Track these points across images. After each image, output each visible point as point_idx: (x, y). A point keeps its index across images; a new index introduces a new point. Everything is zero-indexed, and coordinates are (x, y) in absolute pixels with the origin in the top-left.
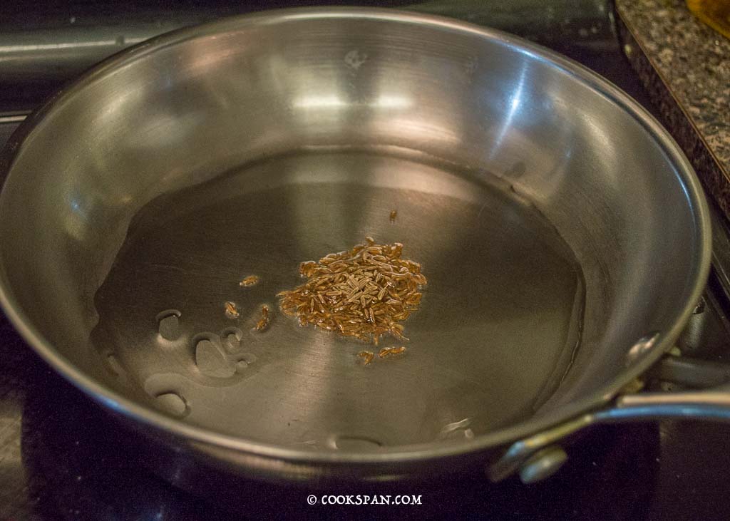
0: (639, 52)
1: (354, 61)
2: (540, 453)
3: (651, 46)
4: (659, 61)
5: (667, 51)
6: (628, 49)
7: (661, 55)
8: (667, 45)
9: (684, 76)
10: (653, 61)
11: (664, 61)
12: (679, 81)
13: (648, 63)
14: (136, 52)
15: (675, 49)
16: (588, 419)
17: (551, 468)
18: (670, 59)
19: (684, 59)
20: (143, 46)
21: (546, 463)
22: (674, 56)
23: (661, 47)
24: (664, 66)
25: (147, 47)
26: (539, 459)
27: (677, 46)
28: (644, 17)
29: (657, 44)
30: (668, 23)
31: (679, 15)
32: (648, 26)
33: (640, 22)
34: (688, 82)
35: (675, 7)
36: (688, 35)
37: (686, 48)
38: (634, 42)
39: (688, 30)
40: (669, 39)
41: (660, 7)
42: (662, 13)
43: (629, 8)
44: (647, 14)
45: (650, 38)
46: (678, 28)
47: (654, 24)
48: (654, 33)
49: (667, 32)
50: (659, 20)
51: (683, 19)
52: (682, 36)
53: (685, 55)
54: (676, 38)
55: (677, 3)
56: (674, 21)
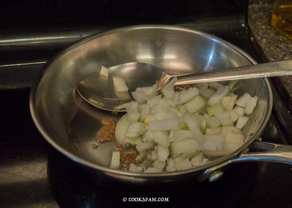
0: (255, 40)
1: (159, 43)
2: (215, 173)
3: (259, 38)
4: (261, 43)
5: (264, 40)
6: (252, 39)
7: (262, 41)
8: (264, 38)
9: (269, 48)
10: (260, 43)
11: (263, 43)
12: (268, 49)
13: (258, 44)
14: (84, 40)
15: (267, 39)
16: (230, 161)
17: (218, 177)
18: (265, 42)
19: (270, 42)
20: (87, 38)
21: (217, 176)
22: (267, 41)
23: (262, 38)
24: (263, 45)
25: (88, 39)
26: (214, 174)
27: (268, 38)
28: (257, 28)
29: (261, 37)
30: (265, 30)
31: (269, 27)
32: (259, 31)
33: (256, 30)
34: (270, 50)
35: (268, 25)
36: (271, 34)
37: (271, 39)
38: (254, 37)
39: (271, 32)
40: (265, 36)
41: (263, 25)
42: (263, 27)
43: (253, 25)
44: (258, 27)
45: (259, 35)
46: (269, 32)
47: (261, 31)
48: (260, 33)
49: (265, 33)
50: (262, 29)
51: (270, 29)
52: (269, 34)
53: (270, 41)
54: (267, 35)
55: (268, 23)
56: (267, 29)
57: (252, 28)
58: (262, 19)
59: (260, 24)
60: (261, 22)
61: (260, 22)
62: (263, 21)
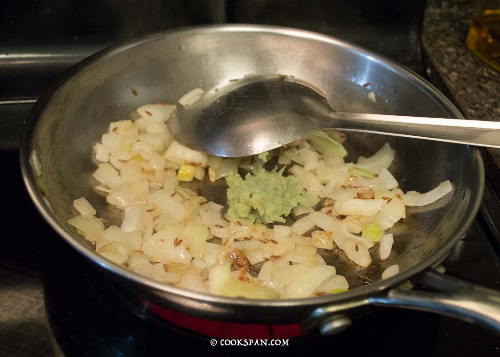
0: (436, 73)
2: (334, 317)
3: (444, 70)
4: (449, 79)
5: (454, 74)
6: (429, 71)
7: (450, 76)
8: (454, 70)
9: (465, 89)
10: (445, 79)
11: (452, 79)
12: (461, 92)
13: (442, 80)
15: (459, 72)
18: (455, 78)
19: (464, 79)
22: (459, 77)
23: (450, 71)
24: (452, 83)
27: (460, 70)
28: (440, 52)
29: (448, 69)
30: (455, 56)
31: (461, 51)
32: (442, 57)
33: (437, 54)
34: (467, 93)
35: (459, 46)
36: (467, 64)
37: (466, 72)
38: (433, 67)
39: (467, 61)
40: (455, 66)
41: (449, 45)
42: (451, 50)
43: (430, 45)
44: (441, 49)
45: (443, 65)
46: (461, 59)
47: (446, 56)
48: (446, 62)
49: (454, 61)
50: (449, 54)
51: (464, 54)
52: (463, 64)
53: (465, 76)
54: (459, 66)
55: (460, 43)
56: (458, 55)
57: (430, 50)
58: (448, 35)
59: (443, 43)
60: (445, 40)
61: (443, 39)
62: (450, 39)
